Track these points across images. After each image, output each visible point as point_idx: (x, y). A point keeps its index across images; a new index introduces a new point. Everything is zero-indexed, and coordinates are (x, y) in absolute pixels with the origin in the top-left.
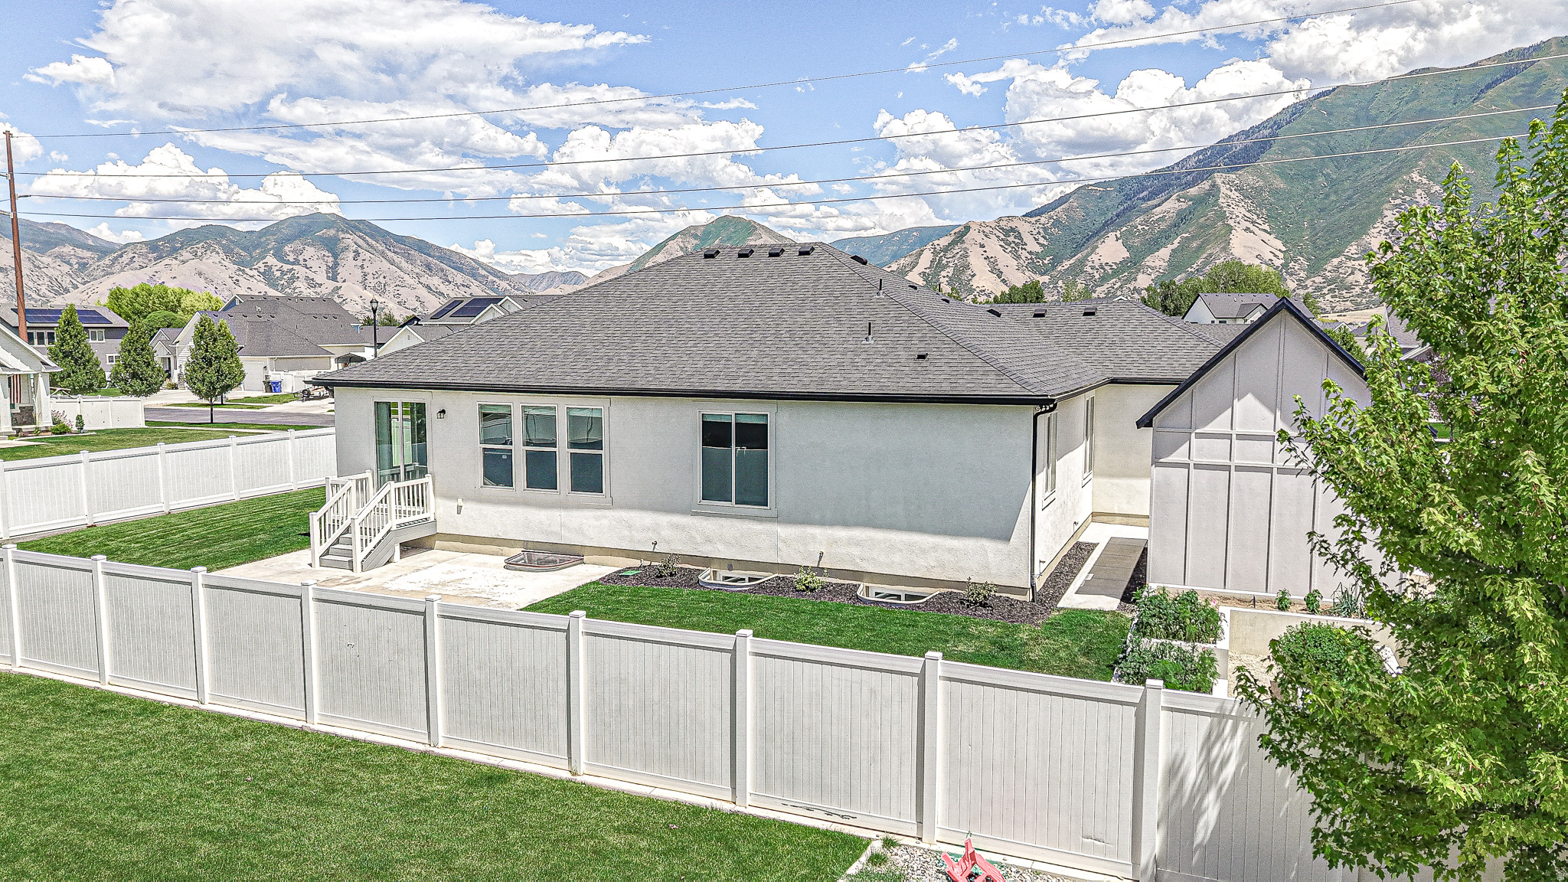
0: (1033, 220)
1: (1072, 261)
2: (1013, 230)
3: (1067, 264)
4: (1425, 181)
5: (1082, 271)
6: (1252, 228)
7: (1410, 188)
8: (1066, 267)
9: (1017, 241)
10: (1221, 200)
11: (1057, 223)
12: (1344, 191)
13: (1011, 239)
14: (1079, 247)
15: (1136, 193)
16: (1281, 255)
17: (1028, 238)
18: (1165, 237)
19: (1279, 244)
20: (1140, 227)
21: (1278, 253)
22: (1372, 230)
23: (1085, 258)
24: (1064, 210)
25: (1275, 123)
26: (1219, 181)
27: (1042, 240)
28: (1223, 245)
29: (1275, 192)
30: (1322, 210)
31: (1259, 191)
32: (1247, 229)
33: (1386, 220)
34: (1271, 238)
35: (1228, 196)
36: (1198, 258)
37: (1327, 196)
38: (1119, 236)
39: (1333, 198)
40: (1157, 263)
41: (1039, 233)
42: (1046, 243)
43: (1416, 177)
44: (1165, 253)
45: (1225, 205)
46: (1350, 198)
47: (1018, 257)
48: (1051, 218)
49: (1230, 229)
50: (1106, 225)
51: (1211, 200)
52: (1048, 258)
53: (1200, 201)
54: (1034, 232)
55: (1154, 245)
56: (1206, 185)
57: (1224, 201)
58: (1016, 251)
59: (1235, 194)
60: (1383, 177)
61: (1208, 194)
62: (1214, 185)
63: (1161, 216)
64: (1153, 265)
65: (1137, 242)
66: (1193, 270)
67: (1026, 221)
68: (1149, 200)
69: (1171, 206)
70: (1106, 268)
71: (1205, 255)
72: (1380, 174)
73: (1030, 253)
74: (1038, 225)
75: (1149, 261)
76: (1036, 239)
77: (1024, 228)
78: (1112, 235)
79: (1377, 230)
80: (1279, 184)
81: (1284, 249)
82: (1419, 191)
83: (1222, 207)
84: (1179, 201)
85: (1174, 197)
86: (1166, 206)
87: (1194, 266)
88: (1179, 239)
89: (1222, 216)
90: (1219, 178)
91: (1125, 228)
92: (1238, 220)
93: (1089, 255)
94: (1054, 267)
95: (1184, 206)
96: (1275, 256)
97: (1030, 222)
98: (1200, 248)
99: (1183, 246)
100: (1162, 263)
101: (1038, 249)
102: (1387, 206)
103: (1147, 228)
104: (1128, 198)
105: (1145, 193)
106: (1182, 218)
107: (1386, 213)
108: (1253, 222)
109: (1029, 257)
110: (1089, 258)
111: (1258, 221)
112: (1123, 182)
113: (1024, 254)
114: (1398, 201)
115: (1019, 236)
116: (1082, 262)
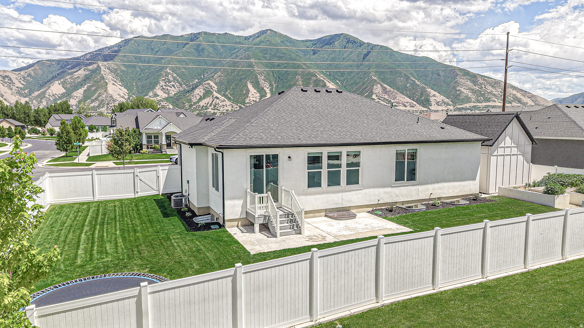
0: (17, 73)
1: (39, 92)
2: (6, 76)
3: (36, 93)
4: (171, 72)
5: (44, 97)
6: (115, 84)
7: (167, 74)
8: (36, 95)
9: (10, 82)
10: (102, 72)
11: (29, 75)
12: (146, 73)
13: (6, 80)
14: (41, 86)
15: (66, 66)
16: (127, 95)
17: (15, 81)
18: (81, 85)
19: (126, 90)
20: (69, 80)
21: (126, 94)
22: (157, 88)
23: (45, 91)
24: (32, 70)
25: (119, 45)
26: (100, 65)
27: (23, 82)
28: (105, 89)
29: (122, 71)
30: (139, 79)
31: (116, 70)
32: (113, 84)
33: (160, 84)
34: (122, 88)
35: (104, 71)
36: (95, 94)
37: (140, 74)
38: (60, 83)
39: (143, 75)
40: (78, 95)
41: (21, 79)
42: (25, 83)
43: (169, 71)
44: (81, 91)
45: (104, 74)
46: (148, 76)
47: (11, 89)
48: (26, 73)
49: (107, 84)
50: (53, 78)
51: (98, 72)
52: (27, 90)
53: (94, 71)
54: (18, 78)
55: (76, 87)
56: (95, 66)
57: (103, 73)
58: (10, 86)
59: (107, 71)
60: (158, 69)
61: (96, 69)
62: (98, 66)
63: (78, 76)
64: (77, 95)
65: (68, 86)
66: (94, 98)
67: (13, 73)
68: (71, 69)
69: (81, 73)
70: (55, 96)
71: (98, 93)
72: (157, 68)
73: (17, 87)
74: (20, 75)
75: (75, 94)
76: (20, 82)
77: (13, 76)
78: (57, 82)
79: (158, 88)
80: (123, 68)
81: (128, 92)
82: (170, 75)
83: (103, 75)
84: (85, 71)
85: (83, 69)
86: (79, 72)
87: (94, 97)
88: (86, 86)
89: (103, 78)
90: (100, 63)
91: (62, 80)
92: (109, 80)
93: (46, 90)
94: (30, 95)
95: (87, 73)
96: (125, 94)
97: (16, 74)
98: (96, 90)
99: (89, 89)
100: (80, 95)
101: (22, 86)
102: (160, 79)
103: (72, 81)
104: (62, 67)
105: (69, 66)
106: (87, 78)
107: (160, 82)
108: (115, 82)
109: (17, 89)
110: (47, 91)
111: (117, 81)
112: (59, 61)
113: (14, 88)
114: (164, 78)
115: (10, 79)
116: (44, 93)
